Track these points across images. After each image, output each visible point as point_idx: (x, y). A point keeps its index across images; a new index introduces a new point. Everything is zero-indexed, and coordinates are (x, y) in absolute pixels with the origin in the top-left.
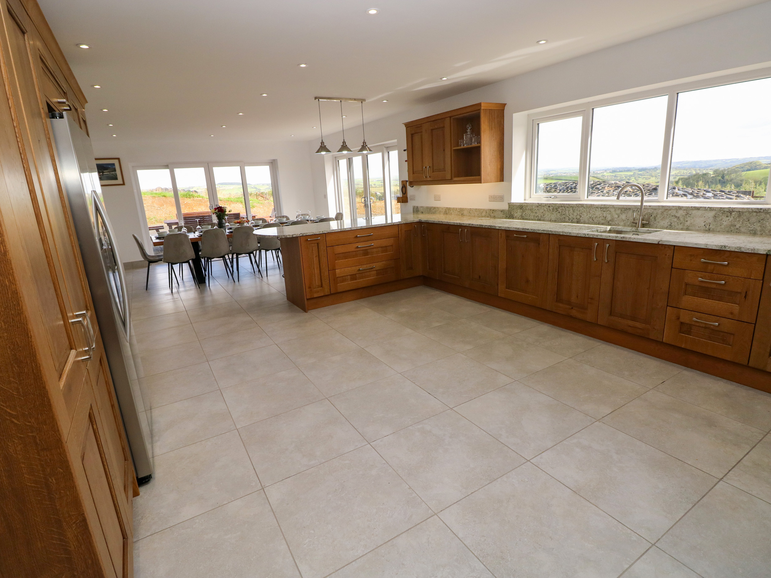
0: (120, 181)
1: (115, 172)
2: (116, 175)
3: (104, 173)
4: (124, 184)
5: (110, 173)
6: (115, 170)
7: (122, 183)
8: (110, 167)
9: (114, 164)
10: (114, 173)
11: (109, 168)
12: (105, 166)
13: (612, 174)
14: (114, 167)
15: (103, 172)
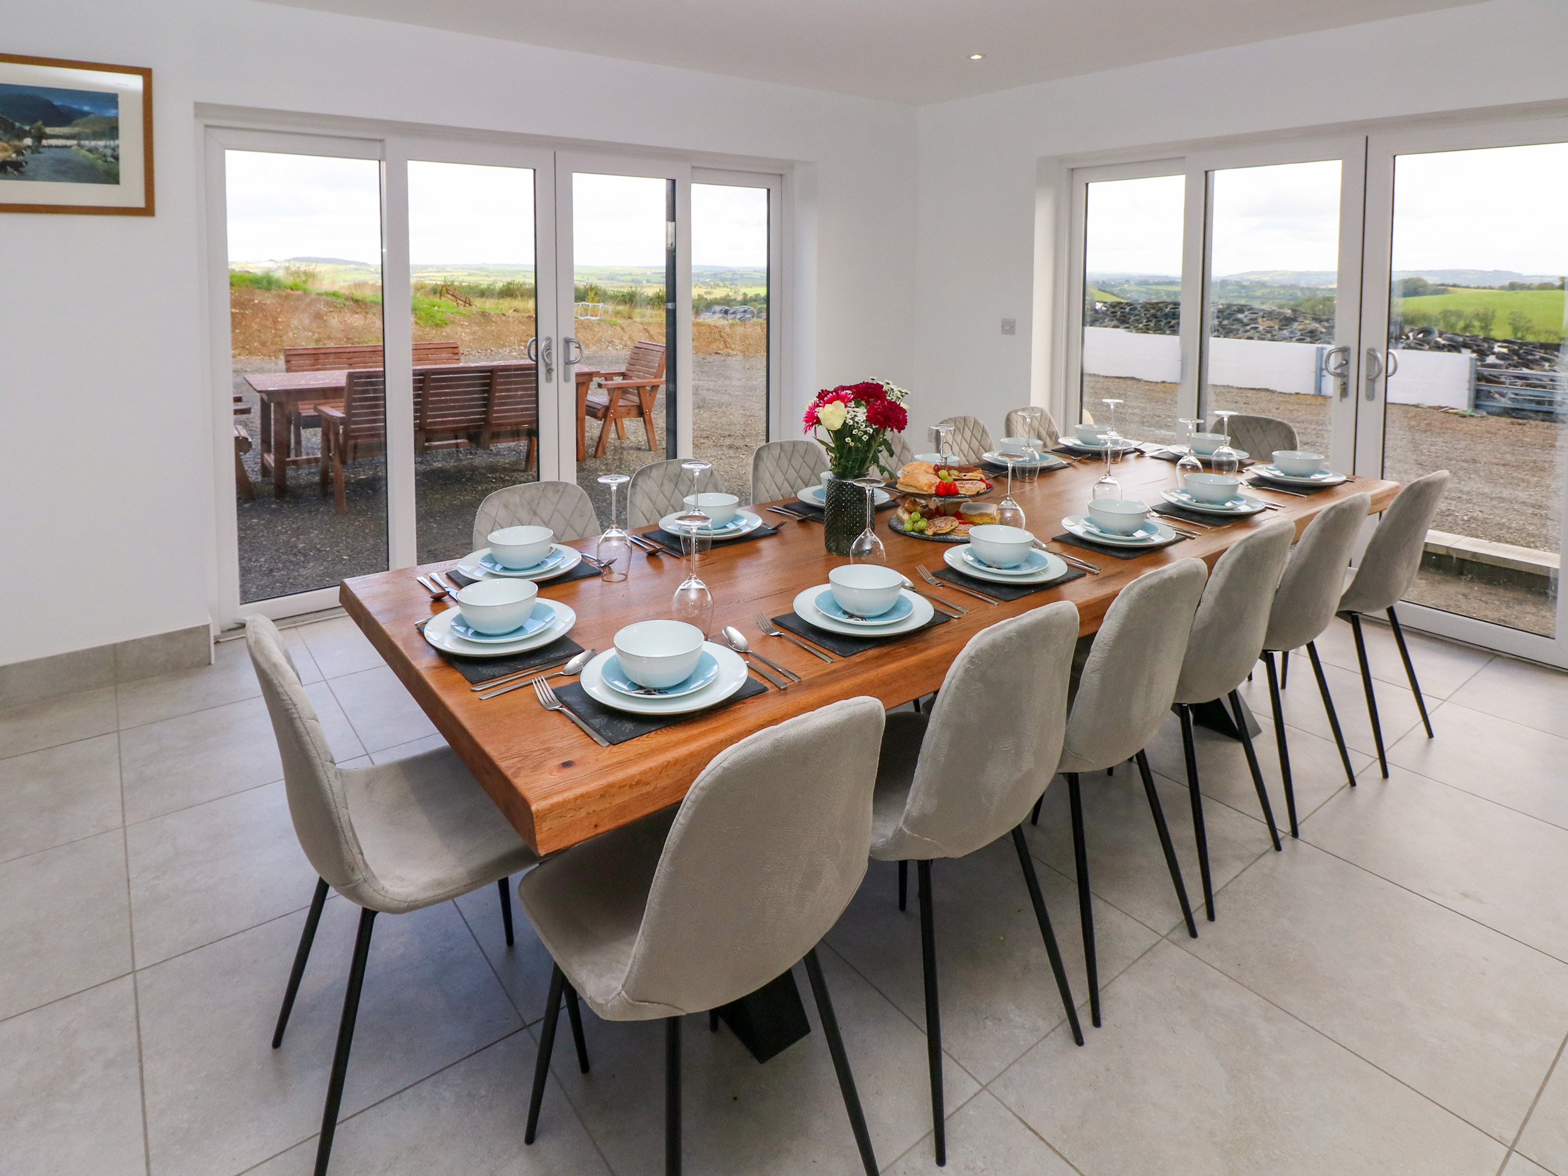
0: (129, 192)
1: (112, 143)
2: (117, 158)
3: (45, 142)
4: (148, 210)
5: (79, 145)
6: (112, 131)
7: (141, 203)
8: (86, 108)
9: (111, 99)
10: (106, 147)
11: (85, 114)
12: (57, 103)
13: (1140, 289)
14: (111, 113)
15: (40, 136)
